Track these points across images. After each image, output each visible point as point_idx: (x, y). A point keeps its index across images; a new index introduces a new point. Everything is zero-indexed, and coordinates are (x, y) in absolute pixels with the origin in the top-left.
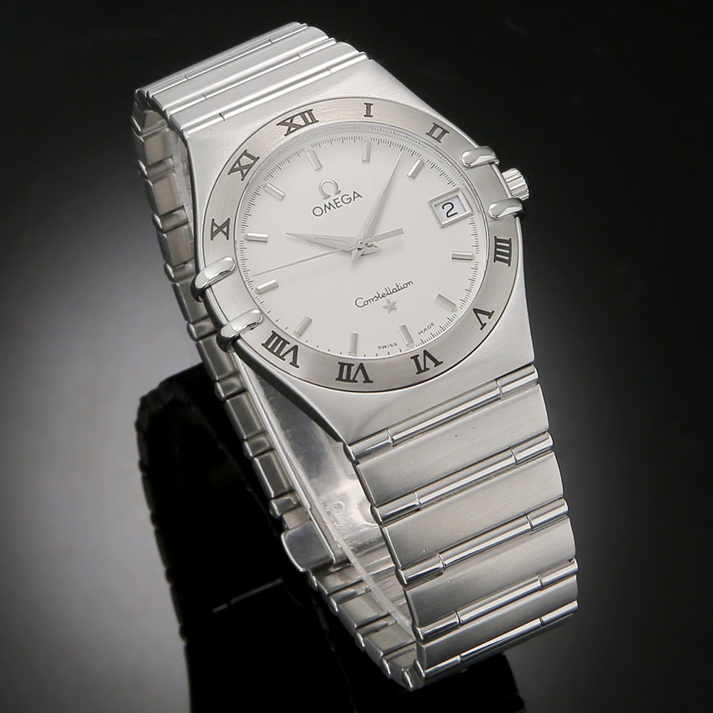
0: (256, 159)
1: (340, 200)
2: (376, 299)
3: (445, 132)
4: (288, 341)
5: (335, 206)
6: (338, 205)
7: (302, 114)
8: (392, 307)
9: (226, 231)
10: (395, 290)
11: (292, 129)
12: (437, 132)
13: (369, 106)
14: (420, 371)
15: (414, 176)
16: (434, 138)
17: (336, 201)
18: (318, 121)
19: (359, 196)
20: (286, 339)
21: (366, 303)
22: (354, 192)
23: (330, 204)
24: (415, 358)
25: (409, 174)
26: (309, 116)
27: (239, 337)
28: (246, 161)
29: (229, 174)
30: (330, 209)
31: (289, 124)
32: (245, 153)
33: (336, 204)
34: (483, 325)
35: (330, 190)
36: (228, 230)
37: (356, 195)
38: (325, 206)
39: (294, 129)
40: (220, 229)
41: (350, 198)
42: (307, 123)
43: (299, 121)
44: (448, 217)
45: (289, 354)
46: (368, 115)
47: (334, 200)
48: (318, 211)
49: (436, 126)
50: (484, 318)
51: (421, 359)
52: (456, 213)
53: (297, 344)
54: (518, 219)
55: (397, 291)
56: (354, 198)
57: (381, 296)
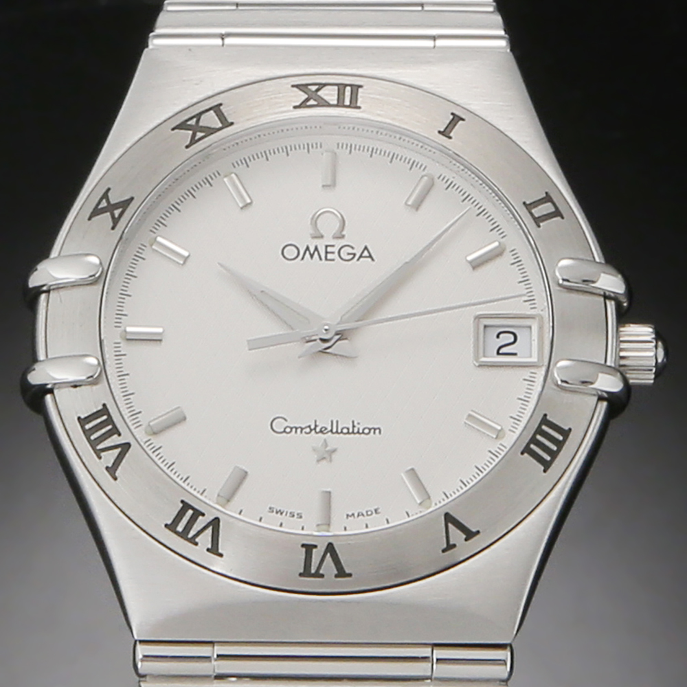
0: (226, 124)
1: (336, 250)
2: (308, 430)
3: (557, 213)
4: (121, 430)
5: (323, 257)
6: (329, 256)
7: (341, 87)
8: (327, 455)
9: (117, 216)
10: (345, 431)
11: (312, 102)
12: (547, 208)
13: (456, 119)
14: (306, 573)
15: (476, 265)
16: (532, 214)
17: (329, 249)
18: (359, 108)
19: (370, 256)
20: (119, 426)
21: (288, 430)
22: (366, 248)
23: (316, 249)
24: (309, 548)
25: (470, 258)
26: (349, 94)
27: (51, 391)
28: (211, 120)
29: (173, 129)
30: (312, 256)
31: (311, 94)
32: (217, 109)
33: (327, 253)
34: (450, 547)
35: (329, 227)
36: (121, 215)
37: (366, 253)
38: (308, 249)
39: (315, 103)
40: (111, 208)
41: (354, 255)
42: (340, 104)
43: (330, 94)
44: (498, 353)
45: (110, 452)
46: (445, 133)
47: (327, 246)
48: (291, 252)
49: (548, 198)
50: (457, 536)
51: (316, 555)
52: (515, 354)
53: (133, 442)
54: (605, 404)
55: (348, 433)
56: (361, 256)
57: (318, 430)
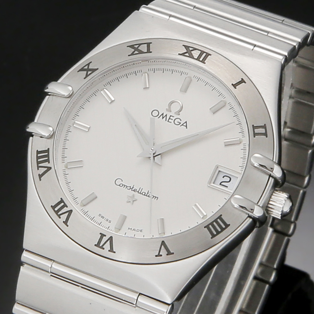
0: (149, 51)
1: (174, 118)
2: (129, 188)
3: (266, 134)
4: (50, 162)
5: (167, 120)
6: (170, 120)
7: (202, 52)
8: (132, 201)
9: (88, 74)
10: (144, 194)
11: (187, 54)
12: (262, 131)
13: (242, 81)
14: (97, 245)
15: (227, 144)
16: (254, 131)
17: (171, 118)
18: (205, 63)
19: (186, 126)
20: (50, 160)
21: (121, 185)
22: (186, 122)
23: (166, 115)
24: (103, 235)
25: (225, 141)
26: (204, 56)
27: (32, 136)
28: (144, 48)
29: (128, 47)
30: (163, 118)
31: (188, 51)
32: (148, 44)
33: (170, 118)
34: (159, 255)
36: (90, 74)
37: (185, 124)
38: (163, 114)
40: (88, 70)
41: (180, 123)
42: (198, 59)
43: (196, 54)
44: (220, 184)
45: (43, 168)
46: (235, 86)
47: (171, 116)
48: (155, 113)
49: (264, 127)
50: (163, 252)
51: (104, 239)
52: (227, 187)
53: (53, 168)
54: (251, 220)
55: (145, 195)
56: (182, 125)
57: (133, 189)
